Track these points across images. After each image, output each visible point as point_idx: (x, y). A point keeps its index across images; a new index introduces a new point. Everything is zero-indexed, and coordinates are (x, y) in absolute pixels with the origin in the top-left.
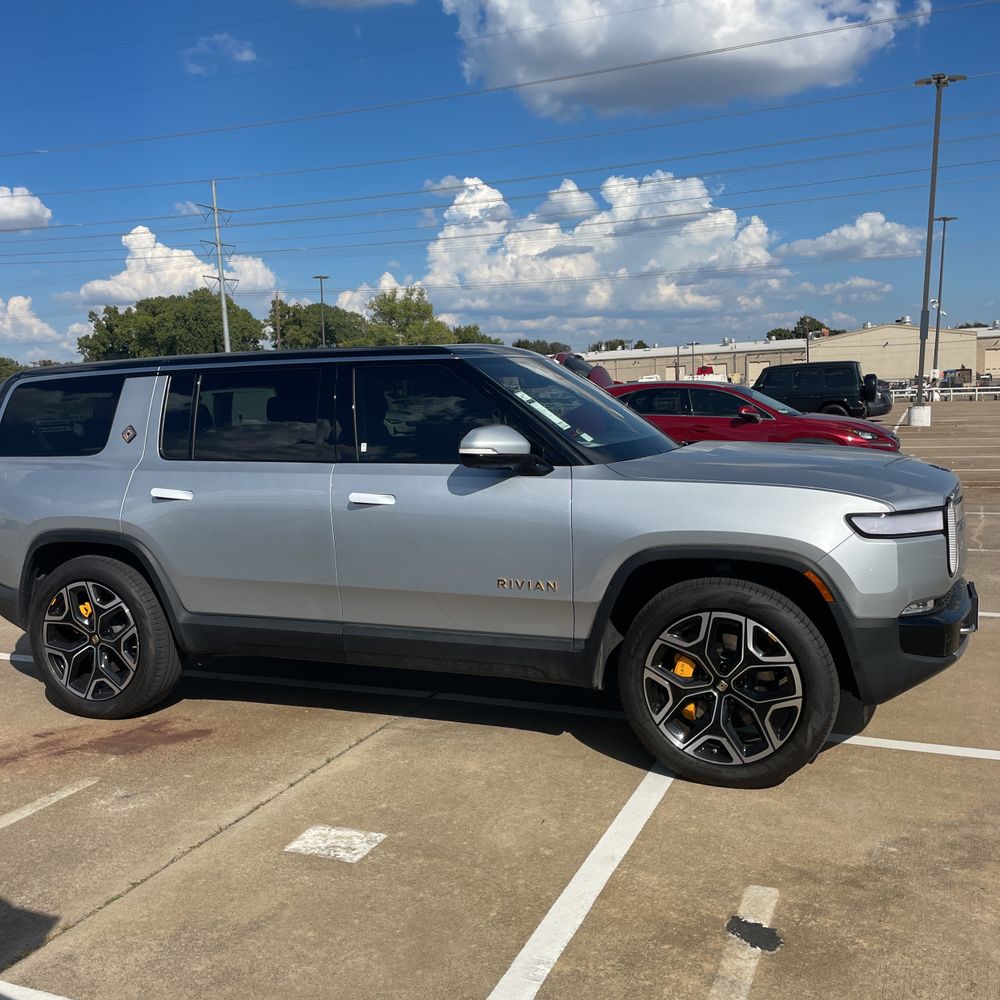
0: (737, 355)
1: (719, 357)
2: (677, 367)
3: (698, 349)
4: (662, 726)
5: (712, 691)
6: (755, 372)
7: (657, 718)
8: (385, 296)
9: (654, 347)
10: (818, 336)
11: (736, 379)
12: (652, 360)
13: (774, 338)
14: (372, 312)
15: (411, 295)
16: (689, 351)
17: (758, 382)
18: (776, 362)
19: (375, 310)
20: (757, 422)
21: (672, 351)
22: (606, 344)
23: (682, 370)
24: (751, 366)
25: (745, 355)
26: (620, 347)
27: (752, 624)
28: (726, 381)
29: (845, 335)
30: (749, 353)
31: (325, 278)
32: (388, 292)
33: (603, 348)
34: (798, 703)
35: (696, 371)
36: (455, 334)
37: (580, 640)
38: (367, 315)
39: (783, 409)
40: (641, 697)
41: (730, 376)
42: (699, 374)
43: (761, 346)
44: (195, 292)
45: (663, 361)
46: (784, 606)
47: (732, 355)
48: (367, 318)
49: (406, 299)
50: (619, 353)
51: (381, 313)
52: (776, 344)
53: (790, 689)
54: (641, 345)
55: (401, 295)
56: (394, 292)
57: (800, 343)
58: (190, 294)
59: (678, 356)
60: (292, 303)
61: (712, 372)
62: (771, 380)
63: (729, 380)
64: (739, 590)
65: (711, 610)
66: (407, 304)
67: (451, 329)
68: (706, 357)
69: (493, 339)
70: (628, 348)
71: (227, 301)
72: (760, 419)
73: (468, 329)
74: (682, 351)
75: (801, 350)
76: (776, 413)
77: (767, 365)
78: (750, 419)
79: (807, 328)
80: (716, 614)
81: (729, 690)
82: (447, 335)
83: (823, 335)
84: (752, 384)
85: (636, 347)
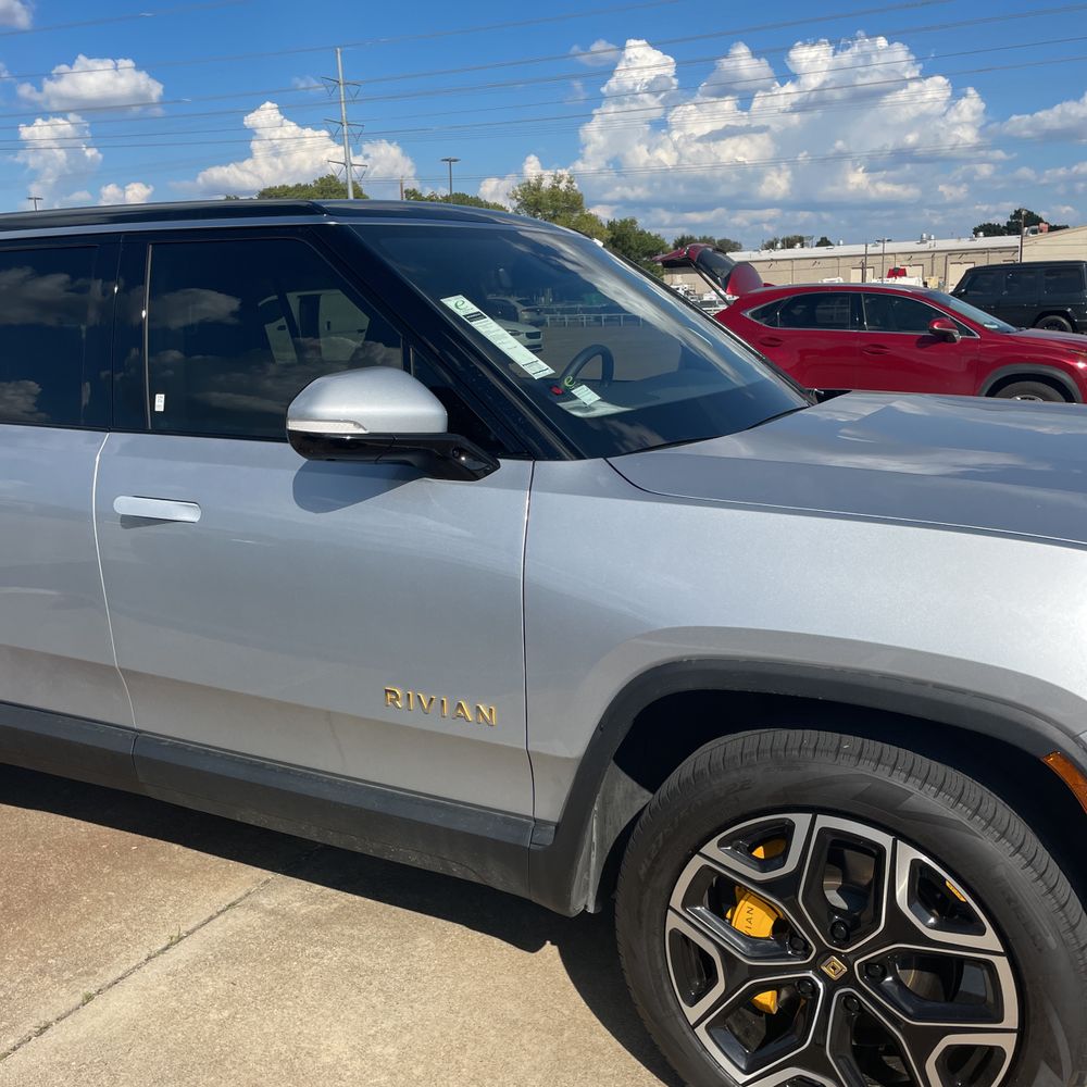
0: (936, 254)
1: (914, 256)
2: (863, 268)
3: (890, 247)
4: (701, 1031)
5: (810, 974)
6: (956, 274)
7: (693, 1013)
8: (529, 183)
9: (839, 245)
10: (1034, 232)
11: (933, 284)
12: (835, 260)
13: (981, 234)
14: (515, 204)
15: (559, 182)
16: (879, 249)
17: (959, 286)
18: (981, 261)
19: (518, 200)
20: (954, 340)
21: (859, 249)
22: (783, 241)
23: (869, 272)
24: (952, 268)
25: (945, 254)
26: (798, 245)
27: (907, 855)
28: (921, 285)
29: (1064, 231)
30: (951, 252)
31: (455, 161)
32: (533, 181)
33: (779, 245)
34: (1008, 1043)
35: (886, 273)
36: (609, 229)
37: (547, 823)
38: (510, 206)
39: (991, 322)
40: (660, 965)
41: (926, 279)
42: (889, 277)
43: (965, 243)
44: (322, 179)
45: (849, 261)
46: (989, 823)
47: (931, 255)
48: (511, 211)
49: (554, 187)
50: (797, 251)
51: (525, 205)
52: (984, 241)
53: (991, 1012)
54: (824, 242)
55: (547, 183)
56: (540, 179)
57: (1013, 240)
58: (316, 182)
59: (866, 255)
60: (426, 193)
61: (905, 275)
62: (976, 284)
63: (925, 284)
64: (882, 774)
65: (816, 810)
66: (554, 193)
67: (605, 223)
68: (900, 256)
69: (653, 235)
70: (808, 246)
71: (354, 191)
72: (958, 336)
73: (624, 223)
74: (871, 249)
75: (1014, 249)
76: (980, 328)
77: (972, 266)
78: (944, 337)
79: (1024, 222)
80: (824, 821)
81: (848, 979)
82: (600, 229)
83: (1041, 231)
84: (951, 289)
85: (819, 245)
